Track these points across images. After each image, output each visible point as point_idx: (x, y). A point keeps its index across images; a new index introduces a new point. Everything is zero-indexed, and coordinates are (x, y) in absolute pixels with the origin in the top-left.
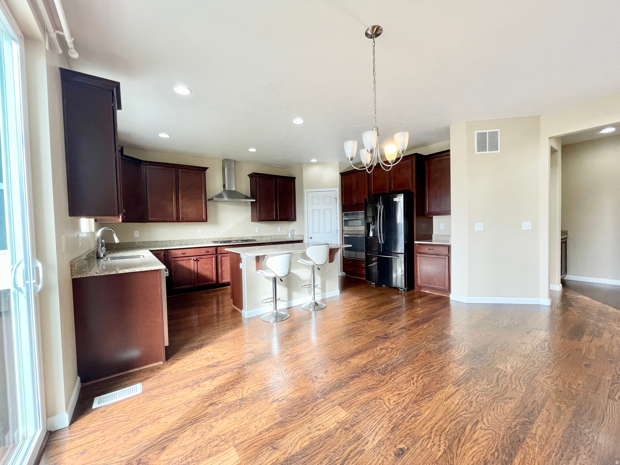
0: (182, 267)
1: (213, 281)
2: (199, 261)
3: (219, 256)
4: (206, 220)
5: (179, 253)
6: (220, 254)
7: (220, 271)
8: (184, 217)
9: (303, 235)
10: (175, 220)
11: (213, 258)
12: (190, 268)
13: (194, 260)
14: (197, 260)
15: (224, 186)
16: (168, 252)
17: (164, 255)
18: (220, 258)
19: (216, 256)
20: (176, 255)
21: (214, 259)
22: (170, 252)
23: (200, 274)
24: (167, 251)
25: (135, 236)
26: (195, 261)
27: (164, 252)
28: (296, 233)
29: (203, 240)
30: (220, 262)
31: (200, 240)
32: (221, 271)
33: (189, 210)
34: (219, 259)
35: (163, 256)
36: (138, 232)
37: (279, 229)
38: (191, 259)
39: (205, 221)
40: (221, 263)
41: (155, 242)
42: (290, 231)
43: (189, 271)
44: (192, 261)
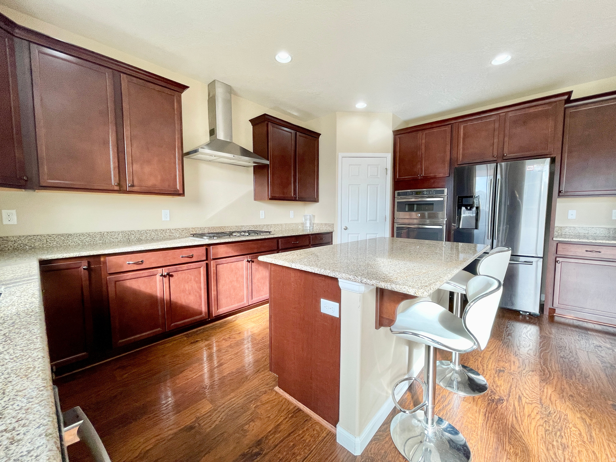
0: (136, 293)
1: (201, 313)
2: (172, 276)
3: (213, 263)
4: (182, 193)
5: (128, 263)
6: (214, 259)
7: (213, 293)
8: (136, 183)
9: (333, 224)
10: (116, 188)
11: (202, 269)
12: (154, 294)
13: (162, 275)
14: (170, 275)
15: (212, 132)
16: (100, 262)
17: (89, 269)
18: (215, 268)
19: (207, 264)
20: (121, 266)
21: (203, 271)
22: (105, 263)
23: (176, 303)
24: (97, 259)
25: (5, 222)
26: (165, 276)
27: (89, 263)
28: (316, 221)
29: (173, 231)
30: (215, 275)
31: (168, 231)
32: (216, 293)
33: (147, 169)
34: (212, 269)
35: (86, 272)
36: (14, 212)
37: (292, 213)
38: (155, 273)
39: (179, 195)
40: (215, 278)
41: (62, 235)
42: (308, 217)
43: (153, 300)
44: (158, 278)
